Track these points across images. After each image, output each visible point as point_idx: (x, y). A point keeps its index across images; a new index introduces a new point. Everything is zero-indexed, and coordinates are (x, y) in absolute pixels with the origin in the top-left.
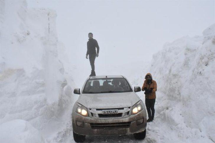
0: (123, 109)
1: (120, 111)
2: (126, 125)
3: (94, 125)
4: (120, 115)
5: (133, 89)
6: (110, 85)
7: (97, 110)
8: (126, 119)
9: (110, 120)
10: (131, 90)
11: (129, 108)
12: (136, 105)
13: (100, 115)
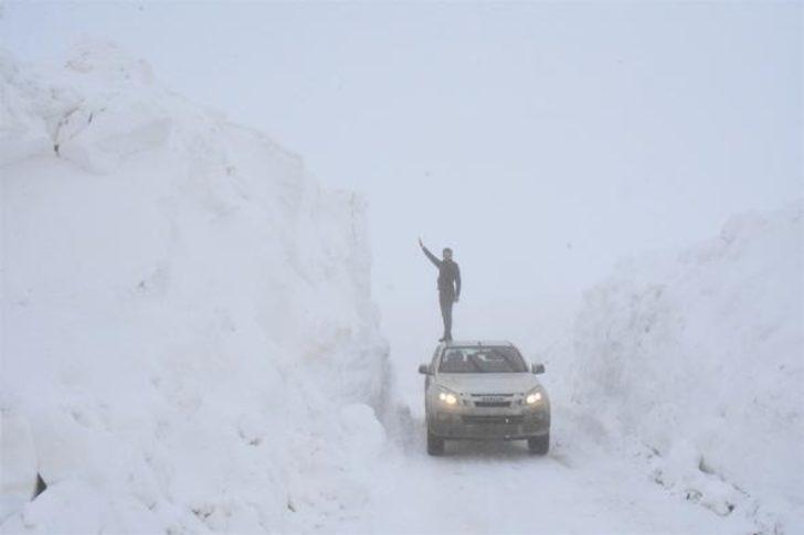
0: (512, 395)
1: (507, 399)
2: (515, 420)
3: (467, 419)
4: (507, 404)
5: (530, 367)
6: (481, 360)
7: (473, 395)
8: (516, 411)
9: (493, 411)
10: (526, 370)
11: (522, 394)
12: (532, 391)
13: (477, 404)
